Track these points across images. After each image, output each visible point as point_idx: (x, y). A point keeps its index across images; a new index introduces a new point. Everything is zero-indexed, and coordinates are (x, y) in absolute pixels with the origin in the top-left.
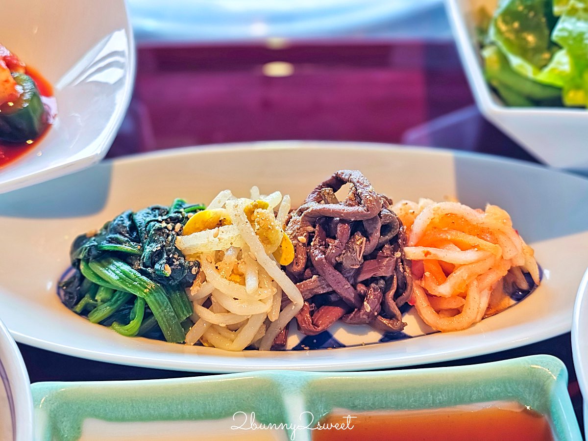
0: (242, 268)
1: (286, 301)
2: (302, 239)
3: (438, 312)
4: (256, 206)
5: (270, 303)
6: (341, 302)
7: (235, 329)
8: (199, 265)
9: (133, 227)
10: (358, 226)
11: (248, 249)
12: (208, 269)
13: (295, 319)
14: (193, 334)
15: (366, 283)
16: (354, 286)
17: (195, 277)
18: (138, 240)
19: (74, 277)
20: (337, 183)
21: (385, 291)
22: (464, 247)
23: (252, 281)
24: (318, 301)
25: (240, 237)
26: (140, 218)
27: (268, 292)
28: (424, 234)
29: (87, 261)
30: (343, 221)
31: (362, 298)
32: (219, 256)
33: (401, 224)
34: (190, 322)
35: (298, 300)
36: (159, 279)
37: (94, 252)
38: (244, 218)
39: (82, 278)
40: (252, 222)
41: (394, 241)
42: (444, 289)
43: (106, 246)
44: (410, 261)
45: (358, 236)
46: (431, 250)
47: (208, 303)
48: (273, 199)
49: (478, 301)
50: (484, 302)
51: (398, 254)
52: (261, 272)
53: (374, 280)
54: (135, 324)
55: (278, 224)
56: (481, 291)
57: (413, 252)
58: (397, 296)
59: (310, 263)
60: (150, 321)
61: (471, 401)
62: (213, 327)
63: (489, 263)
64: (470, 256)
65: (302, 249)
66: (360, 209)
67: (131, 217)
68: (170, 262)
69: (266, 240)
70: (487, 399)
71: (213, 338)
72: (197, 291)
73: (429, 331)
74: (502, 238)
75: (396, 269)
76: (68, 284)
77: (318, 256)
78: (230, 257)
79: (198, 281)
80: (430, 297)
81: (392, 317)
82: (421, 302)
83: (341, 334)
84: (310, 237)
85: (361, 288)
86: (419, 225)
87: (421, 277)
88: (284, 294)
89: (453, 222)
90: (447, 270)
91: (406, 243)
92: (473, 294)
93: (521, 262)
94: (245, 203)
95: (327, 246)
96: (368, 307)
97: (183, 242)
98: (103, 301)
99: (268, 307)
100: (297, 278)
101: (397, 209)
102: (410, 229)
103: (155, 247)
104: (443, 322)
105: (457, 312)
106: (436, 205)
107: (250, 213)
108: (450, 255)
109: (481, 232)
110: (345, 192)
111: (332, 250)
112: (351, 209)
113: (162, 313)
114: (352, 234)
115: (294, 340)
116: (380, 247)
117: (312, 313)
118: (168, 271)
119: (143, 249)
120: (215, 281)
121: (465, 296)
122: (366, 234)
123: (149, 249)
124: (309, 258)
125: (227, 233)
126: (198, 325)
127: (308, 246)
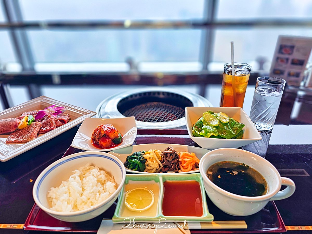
0: (153, 160)
1: (160, 166)
2: (163, 157)
4: (156, 151)
6: (169, 167)
7: (152, 170)
8: (147, 159)
10: (171, 154)
11: (154, 157)
12: (148, 160)
13: (161, 169)
15: (172, 164)
16: (171, 164)
17: (146, 161)
18: (137, 156)
20: (168, 149)
21: (175, 165)
24: (165, 167)
25: (153, 155)
26: (138, 153)
27: (157, 164)
28: (182, 157)
29: (129, 159)
30: (169, 154)
33: (178, 155)
34: (145, 169)
35: (162, 166)
36: (141, 161)
37: (131, 157)
38: (154, 152)
39: (128, 162)
40: (155, 153)
41: (177, 158)
42: (185, 165)
44: (180, 161)
45: (171, 156)
46: (183, 159)
47: (148, 166)
50: (191, 168)
51: (178, 160)
52: (156, 161)
53: (174, 163)
54: (136, 169)
55: (159, 154)
56: (191, 166)
57: (180, 159)
58: (177, 166)
60: (139, 169)
62: (148, 169)
63: (191, 161)
64: (189, 160)
66: (171, 152)
67: (136, 153)
68: (142, 159)
69: (157, 156)
70: (190, 179)
71: (148, 171)
73: (182, 171)
74: (194, 157)
75: (177, 162)
76: (125, 164)
77: (165, 159)
78: (151, 158)
79: (147, 162)
80: (183, 167)
81: (177, 170)
82: (181, 168)
83: (168, 172)
84: (164, 156)
86: (181, 155)
87: (181, 164)
89: (186, 155)
90: (185, 162)
91: (179, 158)
92: (189, 166)
93: (197, 162)
94: (154, 150)
95: (166, 158)
96: (173, 167)
97: (145, 156)
98: (131, 166)
100: (162, 163)
101: (178, 153)
103: (140, 156)
104: (185, 170)
105: (187, 169)
106: (184, 152)
107: (155, 152)
108: (186, 159)
109: (191, 156)
110: (170, 150)
111: (167, 159)
114: (170, 156)
115: (161, 172)
116: (175, 158)
117: (164, 169)
118: (142, 160)
120: (149, 162)
121: (188, 166)
122: (172, 156)
123: (139, 157)
124: (164, 160)
125: (151, 155)
126: (146, 169)
127: (163, 158)
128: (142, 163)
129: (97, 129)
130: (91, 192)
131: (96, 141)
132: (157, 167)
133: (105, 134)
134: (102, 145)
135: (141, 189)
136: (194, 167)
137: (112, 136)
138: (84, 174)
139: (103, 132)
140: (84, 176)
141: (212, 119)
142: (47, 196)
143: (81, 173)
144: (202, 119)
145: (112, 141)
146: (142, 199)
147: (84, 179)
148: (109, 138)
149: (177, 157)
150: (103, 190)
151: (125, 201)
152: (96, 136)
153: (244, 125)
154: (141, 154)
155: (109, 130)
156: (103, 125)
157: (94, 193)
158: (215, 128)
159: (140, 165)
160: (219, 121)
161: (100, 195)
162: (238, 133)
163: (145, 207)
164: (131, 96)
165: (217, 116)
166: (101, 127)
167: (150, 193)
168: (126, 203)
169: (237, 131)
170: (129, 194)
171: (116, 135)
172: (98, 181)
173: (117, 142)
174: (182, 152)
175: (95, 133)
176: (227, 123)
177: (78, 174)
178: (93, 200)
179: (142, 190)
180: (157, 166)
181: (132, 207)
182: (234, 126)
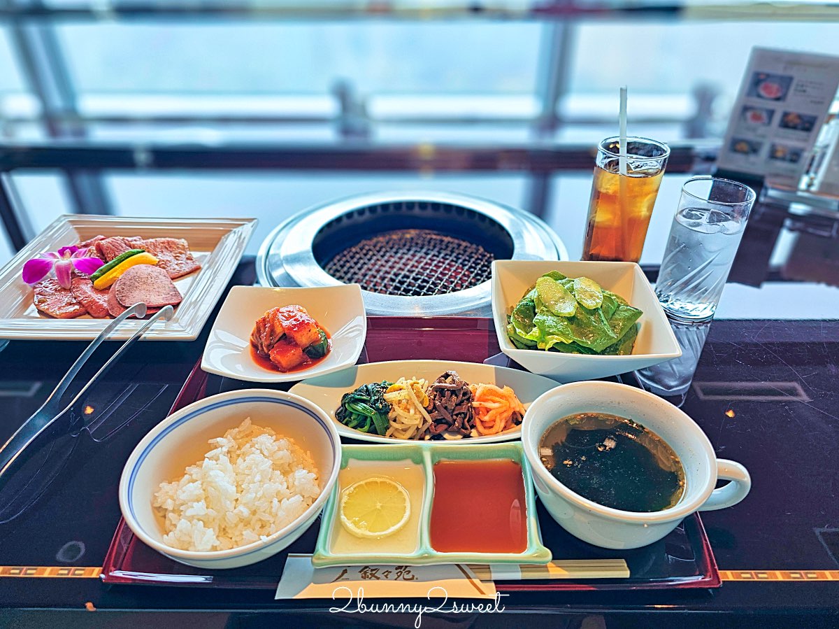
0: (408, 406)
1: (425, 421)
2: (432, 397)
3: (485, 428)
4: (415, 383)
5: (419, 420)
6: (447, 423)
7: (405, 430)
8: (392, 405)
9: (367, 390)
10: (453, 392)
11: (411, 399)
12: (396, 407)
13: (428, 428)
14: (389, 432)
15: (457, 415)
16: (452, 416)
17: (390, 409)
18: (369, 395)
19: (342, 410)
20: (447, 376)
21: (464, 419)
22: (494, 402)
23: (412, 411)
24: (437, 422)
25: (408, 395)
26: (369, 387)
27: (418, 416)
28: (480, 397)
29: (349, 403)
30: (448, 390)
31: (455, 420)
32: (400, 402)
33: (471, 393)
34: (387, 428)
35: (430, 421)
36: (378, 409)
37: (352, 398)
38: (410, 387)
39: (346, 409)
40: (413, 389)
41: (468, 399)
42: (486, 418)
43: (357, 397)
44: (474, 408)
45: (454, 396)
46: (482, 403)
47: (395, 421)
48: (421, 381)
49: (500, 424)
50: (502, 425)
51: (470, 404)
52: (416, 408)
53: (460, 414)
54: (366, 428)
55: (423, 391)
56: (501, 420)
57: (475, 404)
58: (468, 421)
59: (435, 407)
60: (372, 427)
61: (493, 458)
62: (397, 429)
63: (504, 409)
64: (497, 405)
65: (432, 401)
66: (454, 385)
67: (366, 386)
68: (381, 403)
69: (418, 397)
70: (499, 457)
71: (396, 434)
72: (391, 415)
73: (480, 434)
74: (510, 400)
75: (469, 410)
76: (339, 413)
77: (438, 403)
78: (404, 402)
79: (392, 411)
80: (482, 422)
81: (467, 429)
82: (478, 424)
83: (446, 436)
84: (435, 396)
85: (455, 417)
86: (478, 393)
87: (479, 414)
88: (424, 418)
89: (491, 392)
90: (488, 410)
91: (473, 400)
92: (498, 420)
93: (517, 409)
94: (410, 382)
95: (441, 400)
96: (457, 424)
97: (387, 396)
98: (354, 419)
99: (418, 422)
100: (429, 412)
101: (470, 388)
102: (475, 395)
103: (376, 398)
104: (486, 431)
105: (492, 427)
106: (485, 385)
107: (412, 385)
108: (489, 405)
109: (502, 397)
110: (449, 379)
111: (443, 401)
112: (451, 385)
113: (378, 424)
114: (451, 396)
115: (428, 437)
116: (462, 401)
117: (435, 426)
118: (381, 406)
119: (371, 398)
120: (398, 411)
121: (494, 421)
122: (456, 395)
123: (373, 398)
124: (434, 404)
125: (403, 393)
126: (391, 429)
127: (434, 400)
128: (381, 414)
129: (264, 320)
130: (258, 496)
131: (263, 350)
132: (418, 425)
133: (284, 334)
134: (279, 363)
135: (379, 480)
136: (510, 422)
137: (303, 339)
138: (239, 448)
139: (279, 331)
140: (238, 452)
141: (560, 298)
142: (152, 504)
143: (230, 445)
144: (533, 294)
145: (303, 351)
146: (381, 506)
147: (240, 461)
148: (296, 345)
149: (468, 396)
150: (288, 488)
151: (342, 512)
152: (263, 340)
153: (641, 313)
154: (378, 391)
155: (295, 325)
156: (278, 310)
157: (265, 497)
158: (566, 323)
159: (377, 419)
160: (578, 302)
161: (280, 501)
162: (624, 333)
163: (388, 528)
164: (349, 215)
165: (572, 290)
166: (275, 315)
167: (400, 492)
168: (343, 517)
169: (622, 329)
170: (349, 495)
171: (313, 337)
172: (275, 467)
173: (316, 353)
174: (480, 384)
175: (258, 331)
176: (598, 309)
177: (225, 449)
178: (266, 517)
179: (381, 482)
180: (417, 422)
181: (359, 528)
182: (613, 314)
